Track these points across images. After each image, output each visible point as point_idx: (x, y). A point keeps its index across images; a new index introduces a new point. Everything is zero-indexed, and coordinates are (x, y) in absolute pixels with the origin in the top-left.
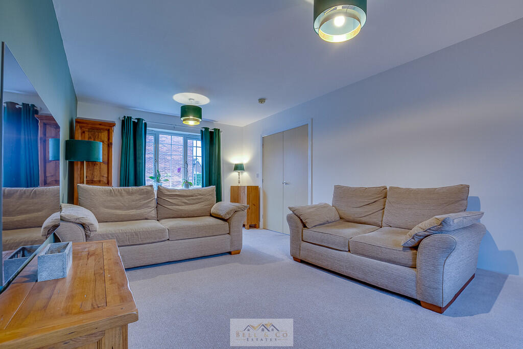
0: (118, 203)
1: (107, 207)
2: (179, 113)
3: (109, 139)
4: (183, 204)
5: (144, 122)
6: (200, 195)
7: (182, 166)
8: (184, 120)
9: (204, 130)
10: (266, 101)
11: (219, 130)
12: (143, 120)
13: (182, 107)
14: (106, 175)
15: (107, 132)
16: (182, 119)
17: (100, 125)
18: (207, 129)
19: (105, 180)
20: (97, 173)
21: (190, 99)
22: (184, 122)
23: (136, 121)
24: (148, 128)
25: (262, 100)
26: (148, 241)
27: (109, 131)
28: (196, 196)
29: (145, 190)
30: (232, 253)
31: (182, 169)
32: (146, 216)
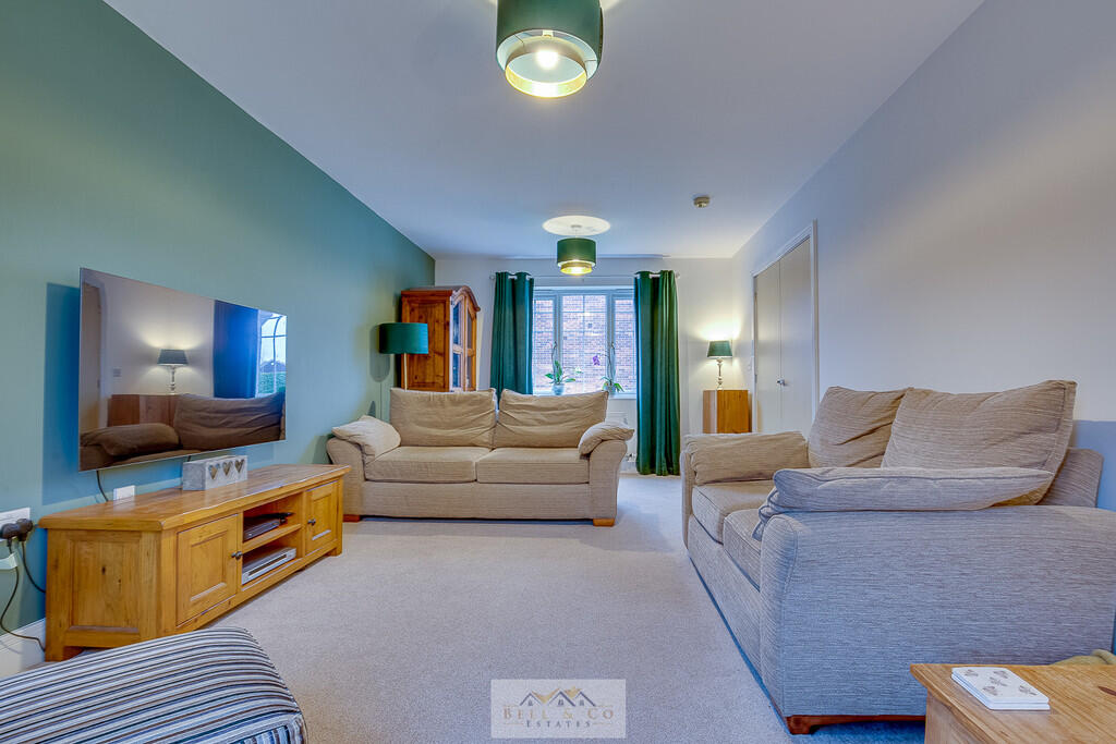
0: (436, 418)
1: (420, 424)
2: (554, 253)
3: (445, 316)
4: (536, 423)
5: (528, 278)
6: (571, 406)
7: (602, 350)
8: (563, 267)
9: (638, 276)
10: (711, 201)
11: (670, 273)
12: (526, 274)
13: (559, 243)
14: (442, 374)
15: (442, 305)
16: (560, 265)
17: (433, 295)
18: (644, 274)
19: (440, 381)
20: (429, 371)
21: (573, 226)
22: (563, 271)
23: (516, 277)
24: (535, 288)
25: (700, 201)
26: (442, 479)
27: (444, 302)
28: (564, 409)
29: (479, 398)
30: (596, 522)
31: (602, 359)
32: (472, 441)
